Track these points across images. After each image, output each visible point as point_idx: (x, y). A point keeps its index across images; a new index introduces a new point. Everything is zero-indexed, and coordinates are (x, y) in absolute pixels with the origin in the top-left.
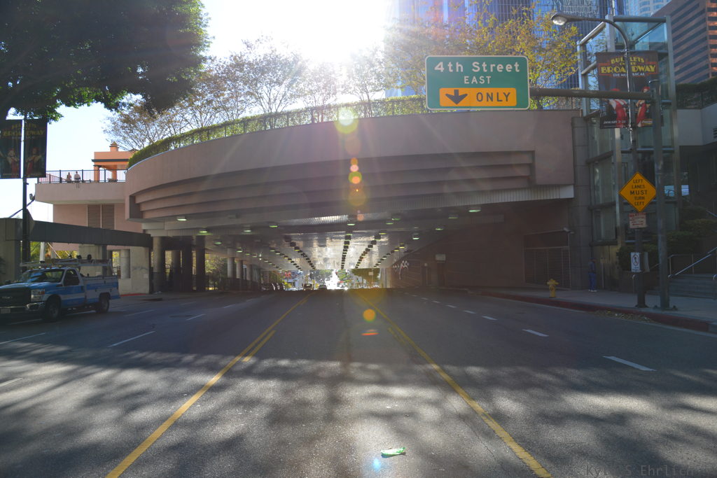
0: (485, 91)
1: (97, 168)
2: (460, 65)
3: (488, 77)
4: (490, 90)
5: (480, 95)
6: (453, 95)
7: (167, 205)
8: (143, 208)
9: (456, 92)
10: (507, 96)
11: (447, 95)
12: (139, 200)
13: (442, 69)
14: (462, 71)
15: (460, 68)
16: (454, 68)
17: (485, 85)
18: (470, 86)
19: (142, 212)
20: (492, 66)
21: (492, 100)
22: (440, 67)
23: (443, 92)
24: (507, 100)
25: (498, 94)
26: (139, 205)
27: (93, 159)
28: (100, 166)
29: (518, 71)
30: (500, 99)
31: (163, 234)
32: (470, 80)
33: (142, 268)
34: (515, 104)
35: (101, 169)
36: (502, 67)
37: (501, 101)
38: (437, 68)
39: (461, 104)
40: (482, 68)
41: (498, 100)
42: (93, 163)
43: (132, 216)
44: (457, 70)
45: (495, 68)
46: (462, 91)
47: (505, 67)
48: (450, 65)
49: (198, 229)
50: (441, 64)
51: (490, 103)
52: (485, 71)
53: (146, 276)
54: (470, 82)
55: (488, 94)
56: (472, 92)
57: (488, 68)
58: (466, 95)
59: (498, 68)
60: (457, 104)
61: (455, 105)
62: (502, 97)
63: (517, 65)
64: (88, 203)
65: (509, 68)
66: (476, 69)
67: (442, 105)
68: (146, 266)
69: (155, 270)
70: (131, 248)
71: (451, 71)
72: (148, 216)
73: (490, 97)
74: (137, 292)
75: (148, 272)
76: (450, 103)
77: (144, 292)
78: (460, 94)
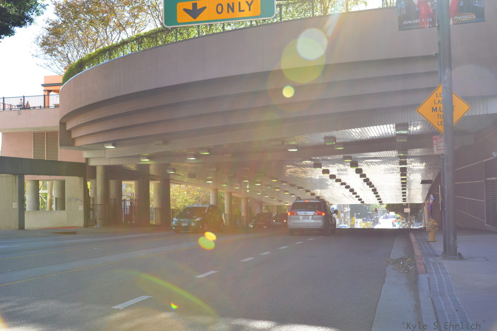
0: (225, 1)
1: (46, 93)
5: (220, 7)
6: (191, 8)
9: (195, 5)
11: (185, 10)
19: (74, 139)
21: (233, 11)
23: (180, 6)
24: (250, 10)
25: (239, 3)
26: (70, 132)
27: (43, 83)
28: (49, 91)
30: (241, 9)
31: (106, 163)
33: (77, 199)
34: (259, 13)
35: (51, 93)
37: (244, 11)
41: (240, 11)
42: (43, 88)
46: (200, 4)
49: (139, 157)
51: (231, 15)
53: (81, 208)
55: (228, 5)
58: (205, 8)
60: (195, 19)
61: (192, 20)
62: (245, 7)
64: (34, 131)
67: (179, 20)
70: (68, 179)
73: (230, 8)
74: (72, 225)
75: (83, 204)
76: (189, 18)
77: (79, 226)
78: (198, 7)
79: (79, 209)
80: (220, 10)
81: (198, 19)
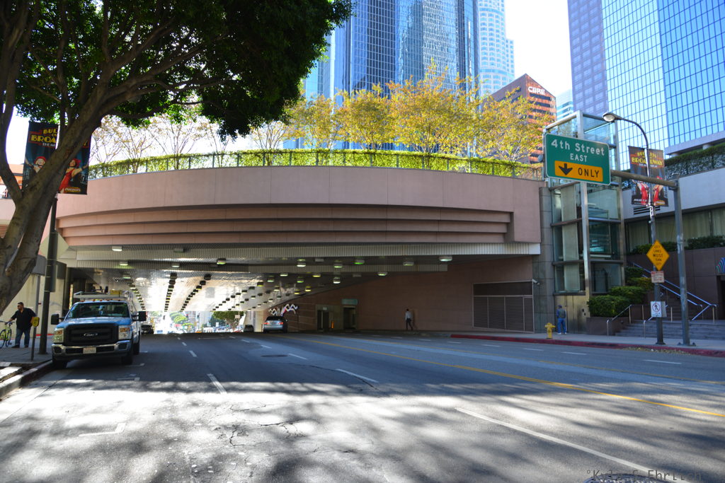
0: (584, 167)
2: (568, 144)
3: (586, 157)
4: (586, 167)
5: (580, 170)
6: (563, 167)
8: (68, 234)
9: (566, 165)
10: (597, 173)
11: (560, 167)
12: (63, 225)
13: (556, 145)
14: (569, 148)
15: (567, 146)
16: (564, 145)
17: (583, 163)
18: (574, 162)
20: (588, 148)
21: (588, 175)
22: (555, 143)
23: (557, 164)
24: (597, 177)
25: (591, 170)
29: (603, 154)
32: (574, 157)
34: (602, 180)
37: (594, 176)
38: (553, 144)
40: (581, 149)
41: (592, 176)
44: (566, 148)
45: (589, 150)
46: (570, 165)
47: (595, 150)
48: (561, 143)
50: (555, 141)
51: (587, 177)
52: (584, 151)
54: (574, 159)
55: (585, 170)
56: (575, 167)
57: (585, 149)
58: (571, 169)
59: (591, 150)
60: (566, 174)
61: (564, 175)
62: (594, 174)
63: (602, 150)
65: (598, 151)
66: (578, 149)
67: (556, 174)
68: (59, 301)
71: (562, 147)
73: (586, 172)
76: (562, 173)
78: (568, 167)
80: (580, 173)
81: (568, 175)
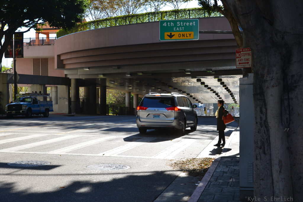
0: (181, 33)
2: (173, 23)
3: (183, 28)
4: (183, 33)
5: (180, 35)
6: (170, 35)
7: (78, 62)
8: (65, 62)
11: (167, 35)
12: (62, 58)
14: (173, 25)
15: (172, 24)
17: (182, 31)
18: (176, 31)
19: (64, 64)
22: (165, 24)
24: (190, 36)
25: (186, 34)
26: (62, 60)
29: (194, 25)
31: (77, 77)
33: (64, 98)
34: (193, 38)
36: (188, 24)
39: (172, 38)
40: (181, 24)
41: (187, 37)
43: (58, 67)
44: (171, 25)
45: (186, 24)
46: (173, 34)
47: (189, 24)
48: (169, 23)
51: (183, 38)
53: (67, 103)
54: (176, 30)
55: (183, 34)
56: (177, 34)
57: (183, 24)
59: (187, 24)
63: (194, 23)
64: (33, 58)
65: (191, 24)
66: (179, 25)
68: (67, 97)
69: (72, 100)
70: (58, 86)
71: (169, 26)
72: (67, 67)
73: (183, 35)
74: (61, 113)
75: (68, 101)
76: (169, 38)
77: (65, 113)
79: (66, 104)
80: (180, 36)
